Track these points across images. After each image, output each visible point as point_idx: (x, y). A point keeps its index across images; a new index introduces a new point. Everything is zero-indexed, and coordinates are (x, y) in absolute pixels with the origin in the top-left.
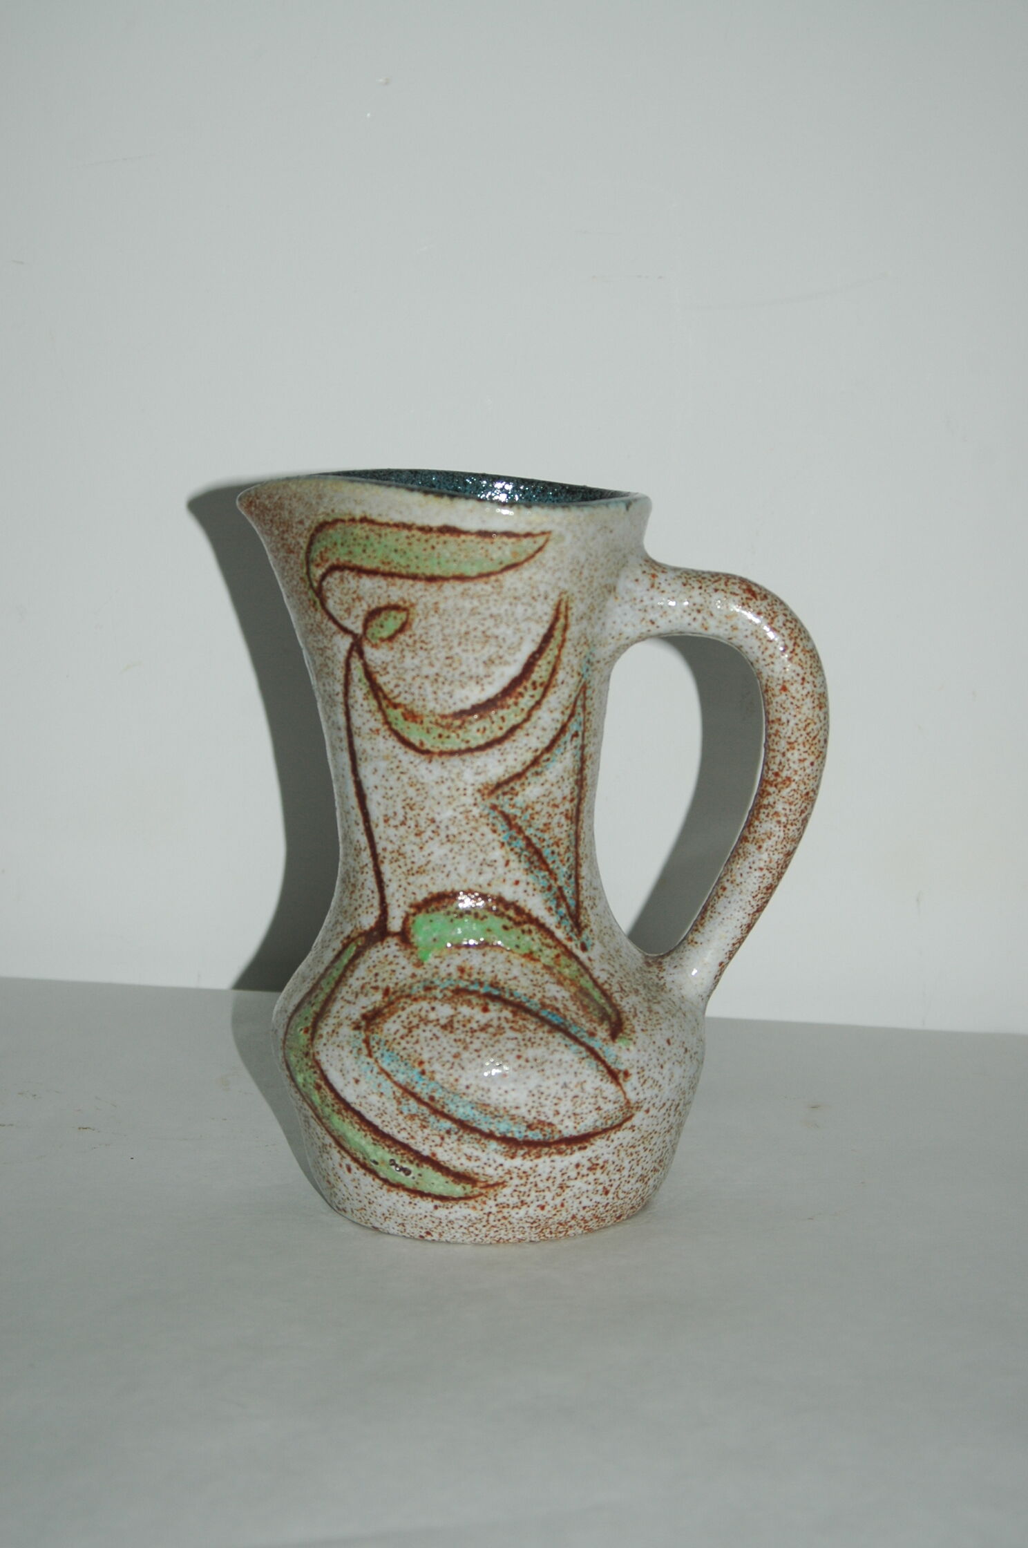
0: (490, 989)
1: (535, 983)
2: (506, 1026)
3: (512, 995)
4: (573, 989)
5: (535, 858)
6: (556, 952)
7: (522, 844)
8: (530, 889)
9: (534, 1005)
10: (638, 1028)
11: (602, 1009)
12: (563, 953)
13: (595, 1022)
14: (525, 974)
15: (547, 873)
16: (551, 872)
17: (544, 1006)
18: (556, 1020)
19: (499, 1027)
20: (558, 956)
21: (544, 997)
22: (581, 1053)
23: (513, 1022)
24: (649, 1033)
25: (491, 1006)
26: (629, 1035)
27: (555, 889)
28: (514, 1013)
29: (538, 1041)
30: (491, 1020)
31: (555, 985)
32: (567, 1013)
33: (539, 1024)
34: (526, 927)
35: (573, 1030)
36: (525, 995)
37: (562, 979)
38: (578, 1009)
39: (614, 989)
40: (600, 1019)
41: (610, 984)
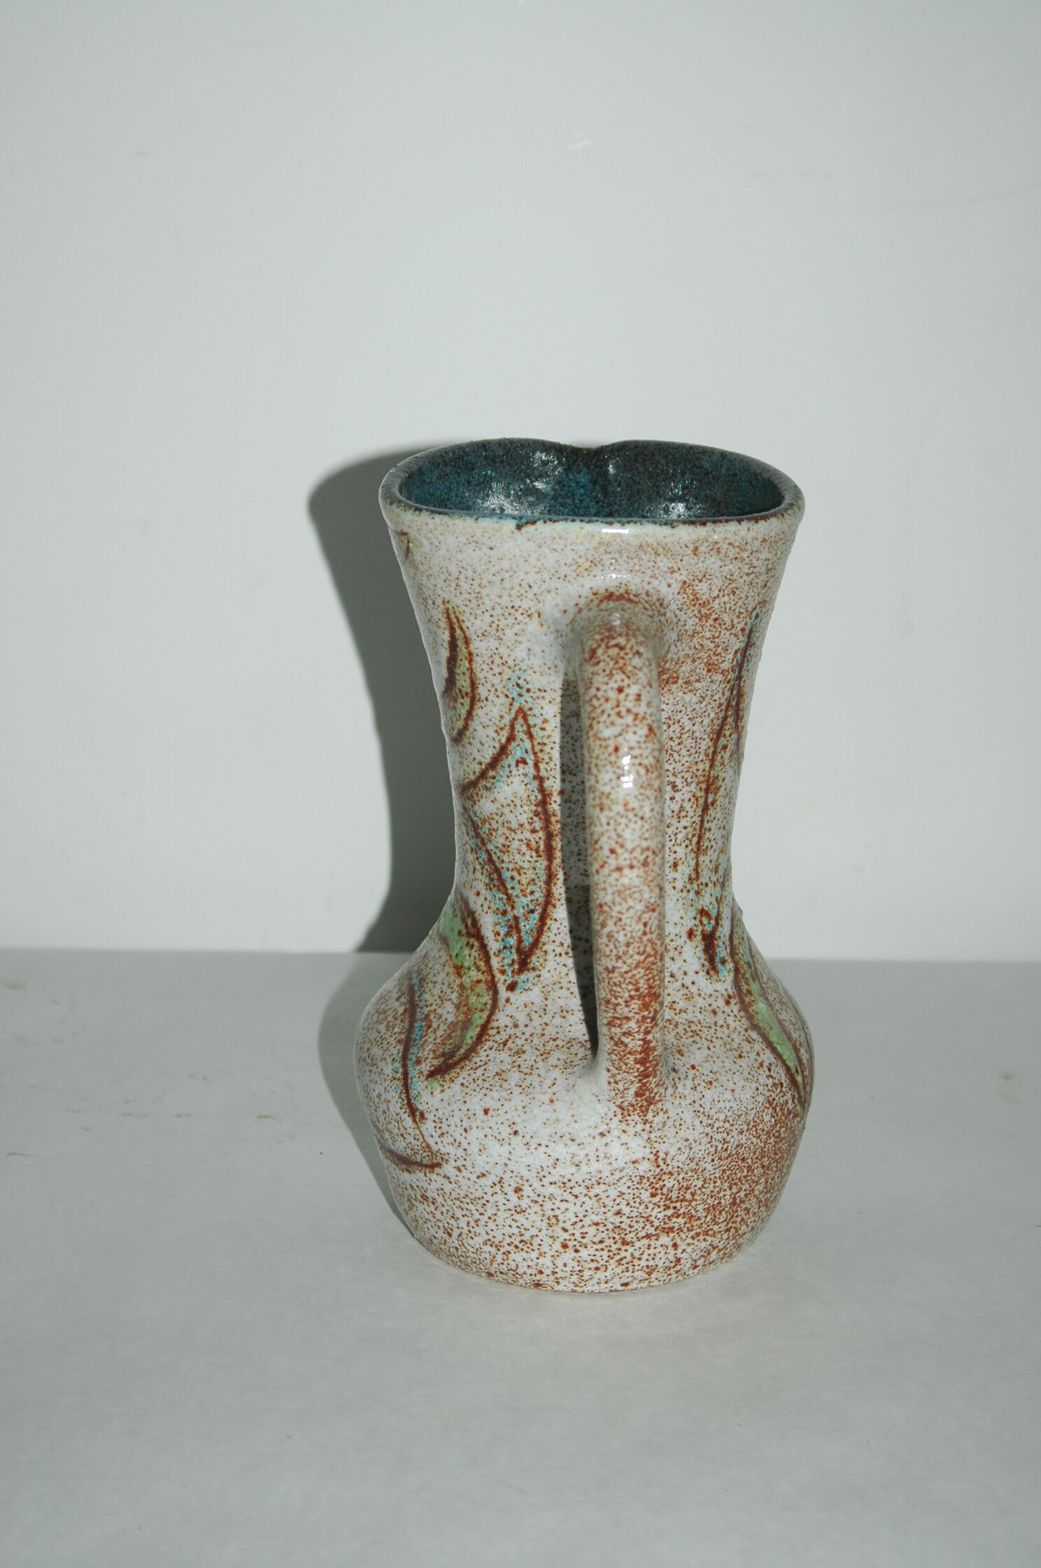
1: (442, 994)
2: (390, 1019)
3: (420, 995)
4: (460, 1017)
5: (495, 876)
6: (480, 976)
7: (484, 856)
8: (486, 905)
9: (421, 1013)
10: (460, 1080)
11: (458, 1047)
12: (486, 982)
13: (434, 1054)
14: (443, 984)
15: (505, 897)
16: (509, 898)
17: (426, 1018)
18: (417, 1034)
20: (479, 981)
21: (435, 1010)
22: (397, 1072)
23: (396, 1018)
24: (467, 1090)
27: (509, 916)
28: (404, 1012)
29: (385, 1043)
31: (453, 1006)
32: (430, 1033)
33: (404, 1030)
34: (472, 940)
35: (413, 1050)
36: (426, 1000)
37: (464, 1003)
38: (441, 1036)
39: (498, 1038)
40: (443, 1055)
41: (498, 1033)
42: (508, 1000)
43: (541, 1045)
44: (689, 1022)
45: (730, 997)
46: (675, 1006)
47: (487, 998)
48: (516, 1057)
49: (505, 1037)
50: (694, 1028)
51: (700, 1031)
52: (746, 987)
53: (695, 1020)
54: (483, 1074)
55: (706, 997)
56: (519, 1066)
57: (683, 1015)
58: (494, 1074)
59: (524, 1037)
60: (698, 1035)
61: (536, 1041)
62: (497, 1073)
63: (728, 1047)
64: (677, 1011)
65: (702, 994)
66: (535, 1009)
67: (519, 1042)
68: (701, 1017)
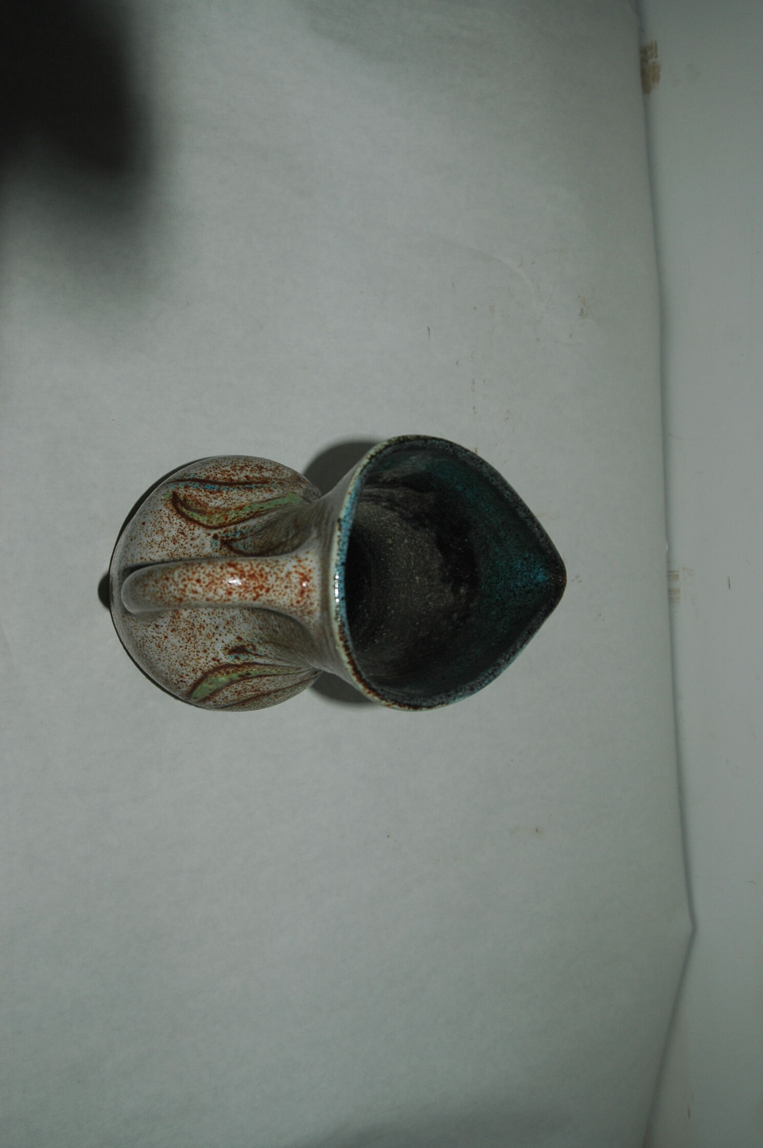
0: (251, 486)
1: (230, 499)
2: (232, 472)
3: (238, 488)
4: (209, 509)
6: (229, 520)
9: (224, 490)
11: (188, 508)
12: (224, 523)
13: (188, 495)
14: (237, 500)
17: (219, 491)
18: (209, 486)
19: (235, 471)
20: (226, 519)
21: (222, 496)
23: (230, 475)
25: (245, 479)
26: (167, 501)
28: (231, 479)
29: (212, 470)
30: (241, 473)
31: (219, 505)
32: (205, 493)
33: (216, 479)
35: (197, 484)
36: (232, 491)
37: (218, 511)
38: (200, 499)
39: (187, 529)
40: (185, 500)
41: (190, 530)
42: (209, 535)
43: (178, 553)
44: (195, 637)
45: (218, 661)
46: (202, 628)
47: (215, 523)
48: (172, 539)
49: (186, 533)
50: (192, 639)
51: (191, 642)
52: (231, 671)
53: (197, 640)
54: (163, 521)
55: (212, 647)
56: (165, 541)
57: (198, 634)
58: (163, 527)
59: (184, 543)
60: (188, 641)
61: (181, 550)
62: (162, 529)
63: (185, 658)
64: (200, 630)
65: (213, 645)
66: (200, 549)
67: (181, 542)
68: (200, 643)
